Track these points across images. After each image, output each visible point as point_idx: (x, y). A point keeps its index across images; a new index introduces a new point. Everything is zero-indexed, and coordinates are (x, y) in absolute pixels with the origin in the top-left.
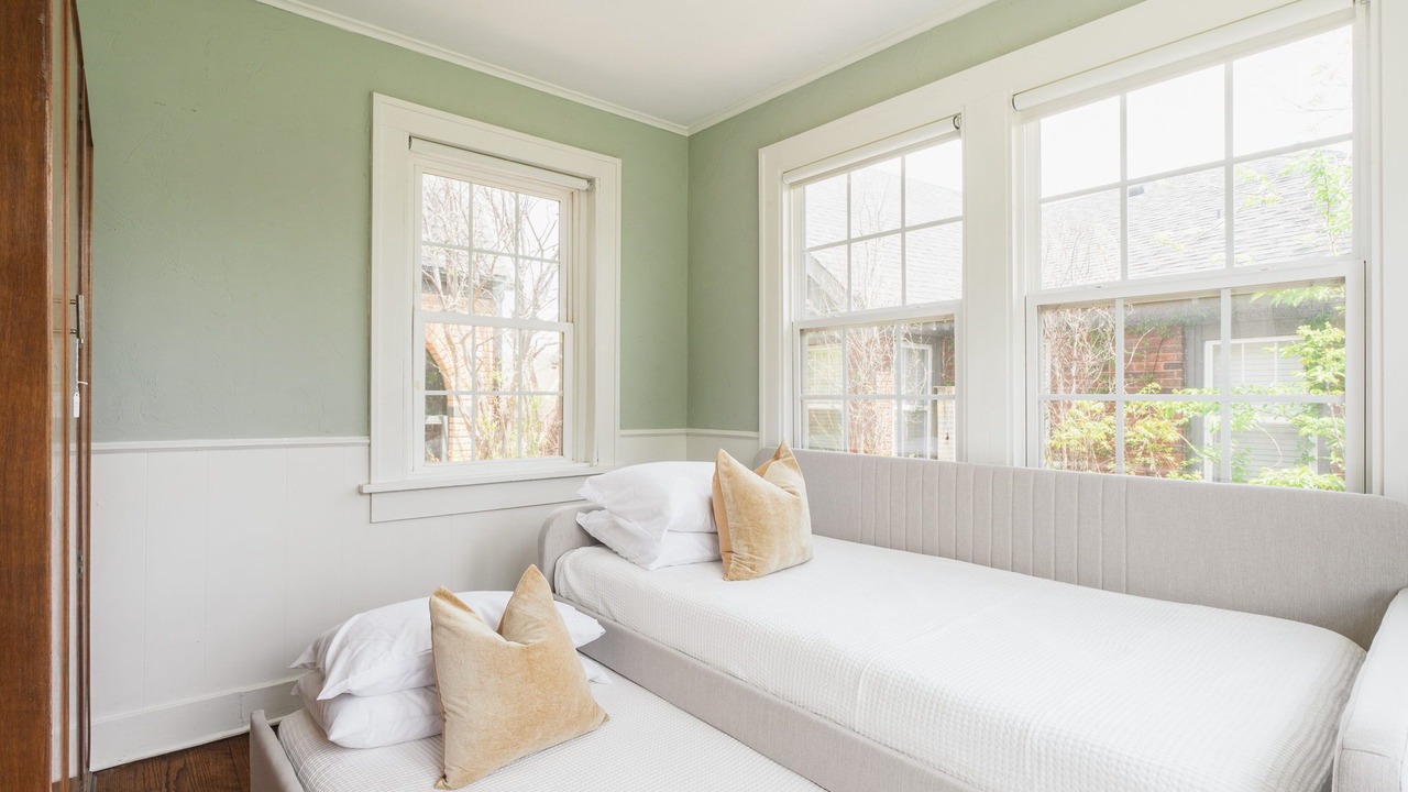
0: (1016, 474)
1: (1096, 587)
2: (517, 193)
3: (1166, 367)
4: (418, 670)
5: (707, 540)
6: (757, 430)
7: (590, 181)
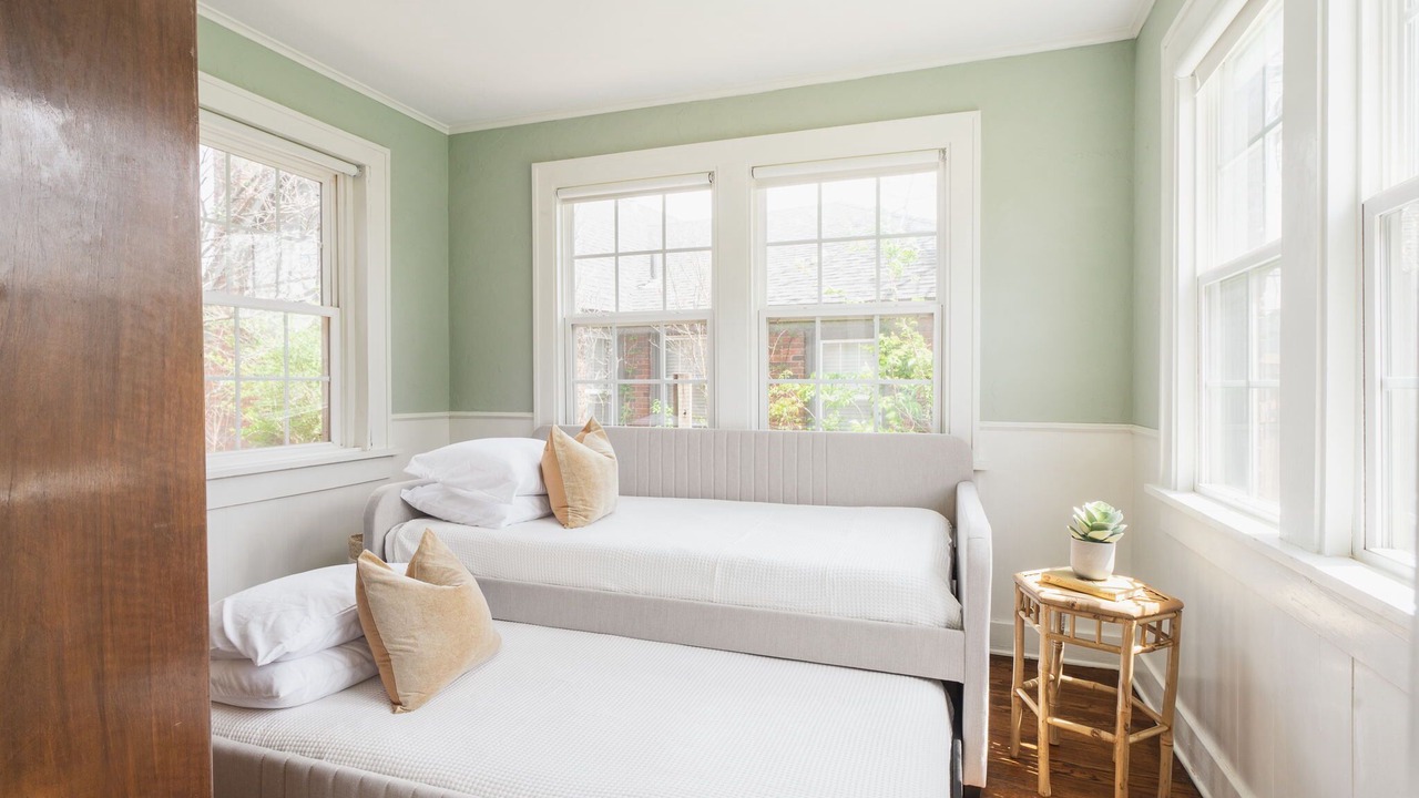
0: (756, 435)
1: (808, 504)
2: (277, 169)
3: (794, 358)
4: (337, 629)
5: (536, 501)
6: (531, 410)
7: (360, 167)
